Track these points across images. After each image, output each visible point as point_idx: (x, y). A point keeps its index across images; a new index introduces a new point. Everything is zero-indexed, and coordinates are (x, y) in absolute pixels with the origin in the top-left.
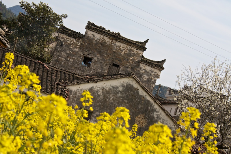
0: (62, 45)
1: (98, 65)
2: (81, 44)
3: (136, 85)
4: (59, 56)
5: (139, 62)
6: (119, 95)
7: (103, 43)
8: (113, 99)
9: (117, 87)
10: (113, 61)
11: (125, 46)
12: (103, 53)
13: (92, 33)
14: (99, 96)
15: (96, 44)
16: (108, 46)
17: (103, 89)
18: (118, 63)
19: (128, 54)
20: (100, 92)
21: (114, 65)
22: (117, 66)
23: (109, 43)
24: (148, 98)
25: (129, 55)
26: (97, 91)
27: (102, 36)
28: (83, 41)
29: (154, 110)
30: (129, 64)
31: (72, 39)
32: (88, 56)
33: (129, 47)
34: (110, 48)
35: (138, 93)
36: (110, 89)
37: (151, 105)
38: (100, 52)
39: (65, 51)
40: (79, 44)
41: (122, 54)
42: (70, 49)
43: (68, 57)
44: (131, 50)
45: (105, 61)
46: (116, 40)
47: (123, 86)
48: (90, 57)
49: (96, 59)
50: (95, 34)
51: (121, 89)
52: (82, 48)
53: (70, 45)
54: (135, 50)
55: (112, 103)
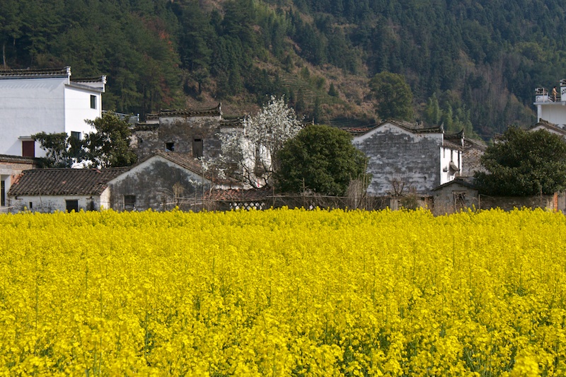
0: (142, 141)
1: (181, 146)
2: (159, 133)
3: (163, 160)
4: (142, 152)
5: (219, 128)
6: (152, 173)
7: (179, 124)
8: (148, 179)
9: (148, 168)
10: (193, 137)
11: (200, 118)
12: (182, 133)
13: (165, 119)
14: (136, 180)
15: (172, 128)
16: (184, 124)
17: (137, 173)
18: (199, 137)
19: (205, 125)
20: (136, 177)
21: (196, 140)
22: (199, 140)
23: (184, 122)
24: (178, 167)
25: (208, 125)
26: (133, 178)
27: (175, 118)
28: (159, 130)
29: (186, 175)
30: (210, 134)
31: (149, 132)
32: (169, 142)
33: (205, 118)
34: (186, 125)
35: (167, 165)
36: (143, 172)
37: (182, 172)
38: (178, 134)
39: (146, 145)
40: (156, 134)
41: (200, 126)
42: (150, 143)
43: (151, 150)
44: (208, 120)
45: (186, 140)
46: (189, 116)
47: (153, 165)
48: (171, 141)
49: (177, 141)
50: (168, 119)
51: (151, 168)
52: (160, 137)
53: (149, 138)
54: (211, 118)
55: (148, 183)
